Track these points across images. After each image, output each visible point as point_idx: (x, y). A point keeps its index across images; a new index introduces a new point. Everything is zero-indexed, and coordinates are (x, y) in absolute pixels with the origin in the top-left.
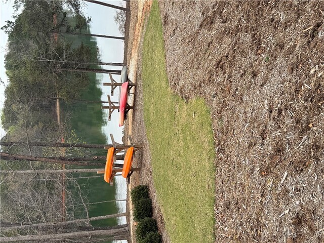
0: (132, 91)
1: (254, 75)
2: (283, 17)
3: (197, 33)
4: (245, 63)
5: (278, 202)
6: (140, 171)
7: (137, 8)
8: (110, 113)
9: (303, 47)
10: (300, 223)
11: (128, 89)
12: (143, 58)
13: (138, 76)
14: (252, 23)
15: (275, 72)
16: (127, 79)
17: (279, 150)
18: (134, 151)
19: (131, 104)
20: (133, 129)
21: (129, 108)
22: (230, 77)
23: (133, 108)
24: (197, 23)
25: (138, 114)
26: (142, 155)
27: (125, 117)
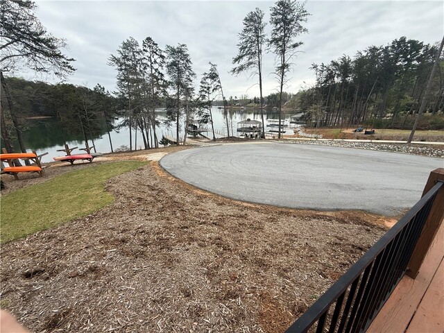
0: (86, 161)
1: (149, 215)
2: (178, 215)
3: (144, 185)
4: (150, 208)
5: (92, 256)
6: (15, 180)
7: (138, 155)
8: (64, 151)
9: (175, 227)
10: (93, 271)
11: (87, 159)
12: (112, 163)
13: (99, 163)
14: (167, 206)
15: (157, 222)
16: (94, 157)
17: (123, 241)
18: (37, 171)
19: (75, 162)
20: (54, 168)
21: (72, 162)
22: (139, 205)
23: (72, 165)
24: (148, 183)
25: (70, 168)
26: (34, 177)
27: (63, 161)
